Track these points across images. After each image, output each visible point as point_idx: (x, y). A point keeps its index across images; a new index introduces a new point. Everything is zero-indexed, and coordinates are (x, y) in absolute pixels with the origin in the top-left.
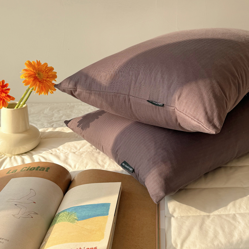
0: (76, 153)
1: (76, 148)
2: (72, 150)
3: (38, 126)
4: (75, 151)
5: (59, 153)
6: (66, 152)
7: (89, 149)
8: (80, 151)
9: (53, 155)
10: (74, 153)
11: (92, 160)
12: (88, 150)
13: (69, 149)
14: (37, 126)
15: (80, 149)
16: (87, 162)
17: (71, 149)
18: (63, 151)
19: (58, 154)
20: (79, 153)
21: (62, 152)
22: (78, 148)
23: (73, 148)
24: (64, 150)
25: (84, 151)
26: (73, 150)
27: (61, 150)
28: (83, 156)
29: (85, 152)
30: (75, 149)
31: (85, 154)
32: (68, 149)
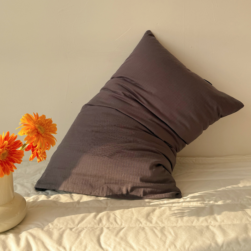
0: (73, 230)
1: (73, 222)
2: (68, 225)
3: (32, 192)
4: (71, 227)
5: (53, 229)
6: (61, 228)
7: (90, 223)
8: (78, 227)
9: (44, 231)
10: (71, 229)
11: (92, 241)
12: (89, 226)
13: (65, 224)
14: (30, 191)
15: (79, 224)
16: (86, 245)
17: (68, 223)
18: (57, 225)
19: (50, 230)
20: (77, 230)
21: (56, 228)
22: (77, 222)
23: (70, 222)
24: (59, 225)
25: (83, 227)
26: (70, 225)
27: (54, 225)
28: (82, 234)
29: (84, 229)
30: (72, 224)
31: (84, 231)
32: (63, 224)
